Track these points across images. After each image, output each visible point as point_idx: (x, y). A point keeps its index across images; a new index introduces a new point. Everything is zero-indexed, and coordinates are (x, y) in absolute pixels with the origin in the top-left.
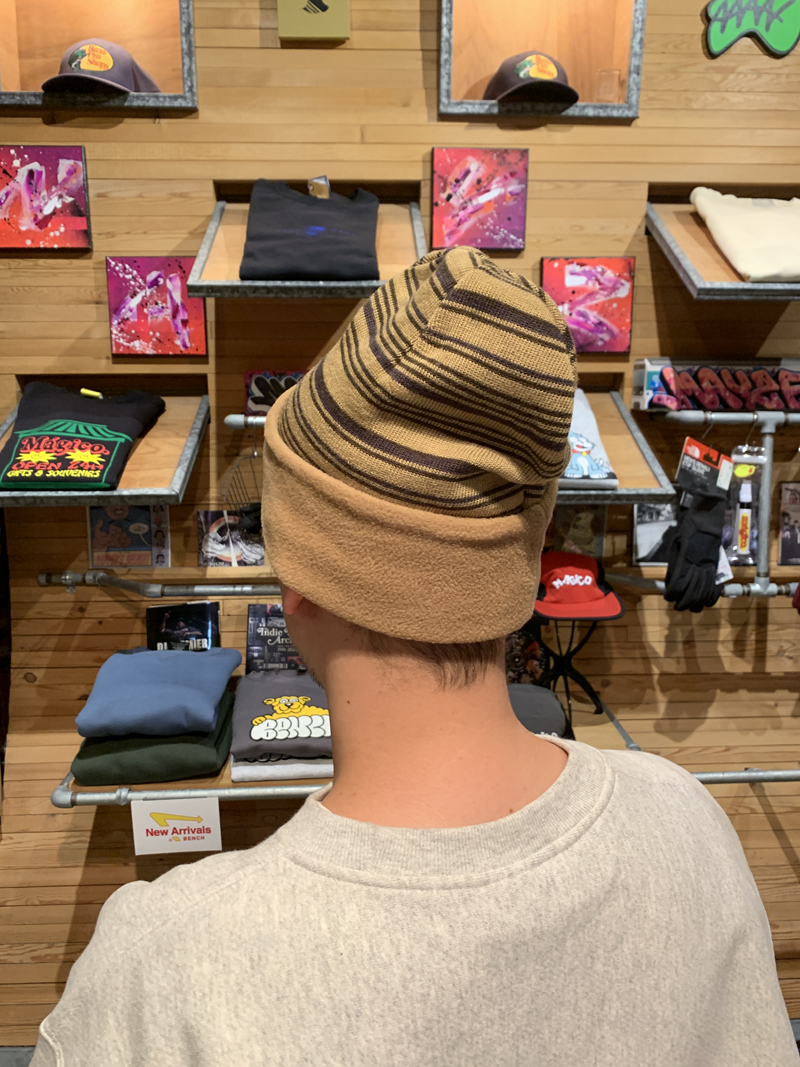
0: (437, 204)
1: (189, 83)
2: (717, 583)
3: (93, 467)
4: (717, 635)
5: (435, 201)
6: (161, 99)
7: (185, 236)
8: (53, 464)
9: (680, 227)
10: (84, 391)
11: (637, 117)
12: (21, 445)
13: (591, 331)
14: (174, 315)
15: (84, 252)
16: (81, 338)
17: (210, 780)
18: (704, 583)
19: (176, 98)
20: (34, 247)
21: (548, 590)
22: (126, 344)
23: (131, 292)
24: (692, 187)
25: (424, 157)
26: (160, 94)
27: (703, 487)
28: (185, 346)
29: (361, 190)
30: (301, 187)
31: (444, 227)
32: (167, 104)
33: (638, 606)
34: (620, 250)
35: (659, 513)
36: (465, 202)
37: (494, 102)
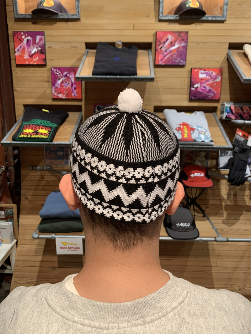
0: (157, 50)
1: (78, 10)
2: (245, 177)
3: (46, 135)
4: (245, 193)
5: (157, 49)
6: (69, 16)
7: (76, 60)
8: (33, 133)
9: (239, 58)
10: (44, 110)
11: (226, 20)
12: (24, 127)
13: (207, 92)
14: (72, 86)
15: (44, 66)
16: (43, 93)
17: (80, 233)
18: (241, 177)
19: (73, 15)
20: (29, 64)
21: (189, 178)
22: (57, 95)
23: (58, 78)
24: (244, 44)
25: (154, 34)
26: (68, 14)
27: (242, 145)
28: (75, 96)
29: (132, 45)
30: (113, 44)
31: (159, 58)
32: (71, 17)
33: (219, 183)
34: (218, 65)
35: (227, 153)
36: (167, 49)
37: (177, 15)
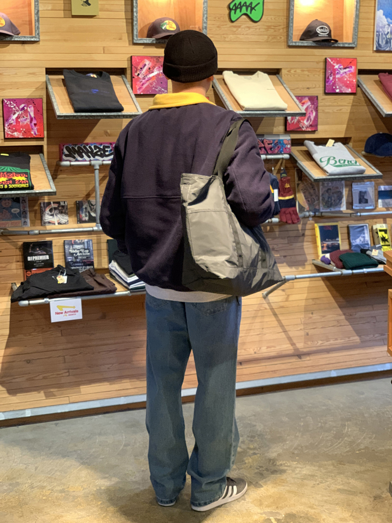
1: (37, 32)
3: (25, 182)
5: (133, 76)
10: (2, 154)
14: (31, 122)
19: (32, 37)
22: (11, 134)
23: (13, 112)
25: (128, 58)
28: (35, 134)
31: (137, 86)
32: (29, 40)
36: (145, 77)
